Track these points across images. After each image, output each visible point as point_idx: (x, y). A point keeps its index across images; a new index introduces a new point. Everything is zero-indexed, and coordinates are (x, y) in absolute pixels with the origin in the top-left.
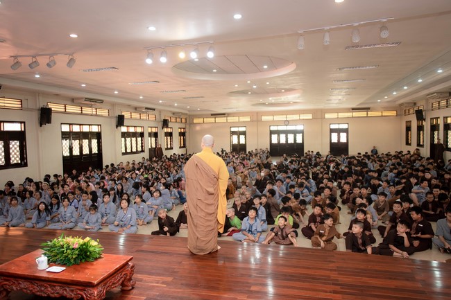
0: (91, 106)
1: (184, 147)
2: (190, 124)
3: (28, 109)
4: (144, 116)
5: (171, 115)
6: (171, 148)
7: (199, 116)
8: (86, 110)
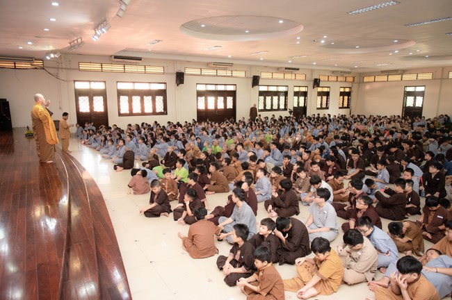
0: (225, 69)
1: (348, 107)
2: (359, 83)
3: (168, 73)
4: (288, 76)
5: (329, 74)
6: (327, 108)
7: (369, 74)
8: (221, 73)
